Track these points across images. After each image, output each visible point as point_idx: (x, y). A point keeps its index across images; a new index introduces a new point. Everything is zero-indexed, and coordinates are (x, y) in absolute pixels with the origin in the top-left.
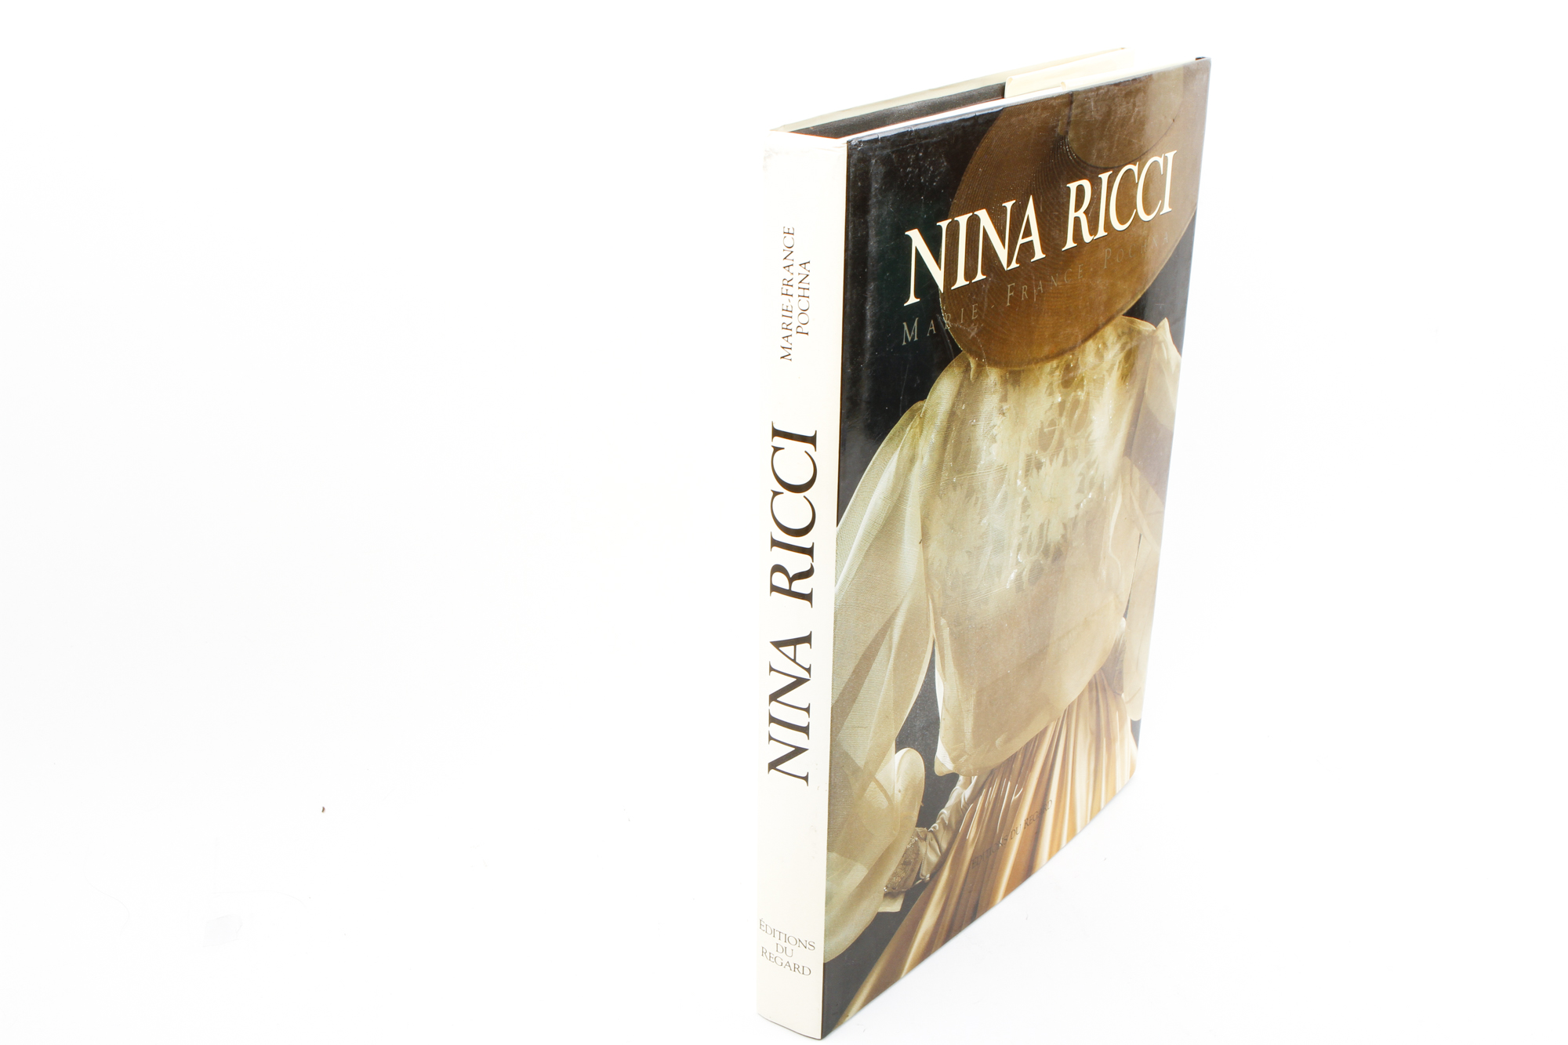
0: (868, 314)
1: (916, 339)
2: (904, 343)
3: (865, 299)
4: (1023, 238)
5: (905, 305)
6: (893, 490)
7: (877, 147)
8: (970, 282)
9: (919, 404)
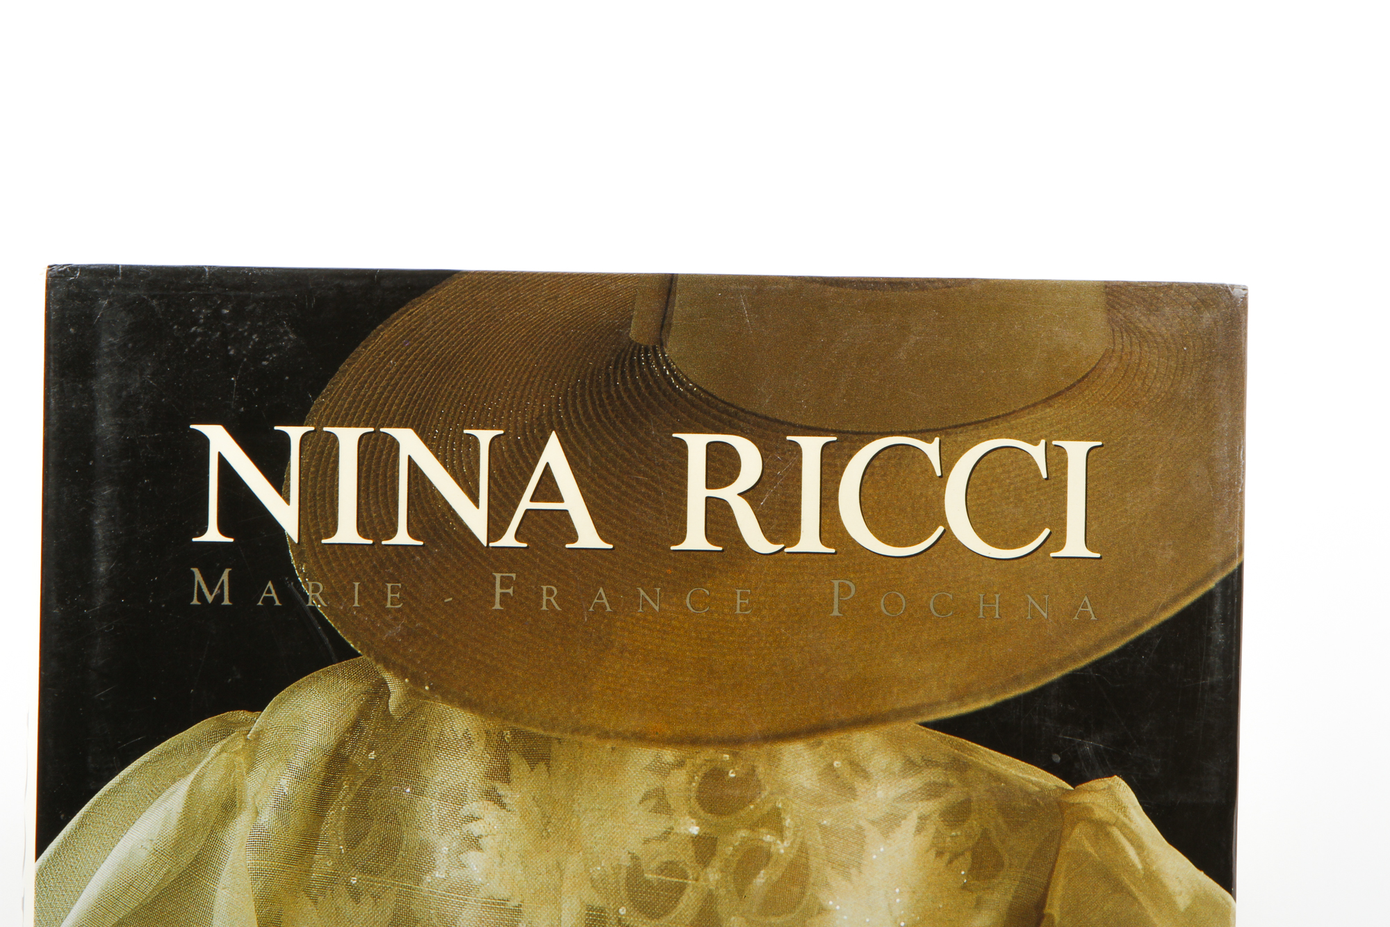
0: (99, 534)
1: (226, 602)
2: (195, 602)
3: (91, 508)
4: (532, 500)
5: (194, 540)
6: (178, 845)
7: (112, 283)
8: (377, 542)
9: (242, 715)
